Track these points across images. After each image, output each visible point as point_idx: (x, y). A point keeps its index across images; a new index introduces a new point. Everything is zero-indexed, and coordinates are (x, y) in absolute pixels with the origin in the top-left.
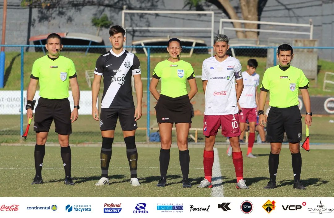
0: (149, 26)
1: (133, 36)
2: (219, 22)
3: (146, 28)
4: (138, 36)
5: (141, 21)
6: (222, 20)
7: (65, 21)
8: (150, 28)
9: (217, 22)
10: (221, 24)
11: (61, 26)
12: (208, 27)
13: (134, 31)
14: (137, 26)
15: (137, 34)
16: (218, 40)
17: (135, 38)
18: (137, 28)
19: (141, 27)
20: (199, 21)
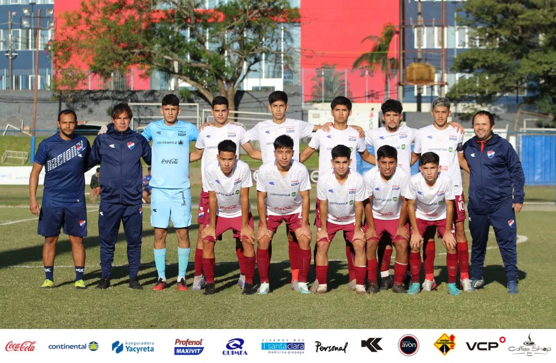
0: (152, 115)
1: (139, 123)
2: (202, 112)
3: (149, 117)
4: (142, 123)
5: (146, 111)
6: (204, 110)
7: (87, 112)
8: (153, 117)
9: (200, 112)
10: (203, 113)
11: (83, 115)
12: (195, 116)
13: (140, 119)
14: (142, 115)
15: (142, 121)
16: (438, 104)
17: (141, 125)
18: (143, 117)
19: (145, 116)
20: (190, 111)
